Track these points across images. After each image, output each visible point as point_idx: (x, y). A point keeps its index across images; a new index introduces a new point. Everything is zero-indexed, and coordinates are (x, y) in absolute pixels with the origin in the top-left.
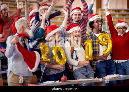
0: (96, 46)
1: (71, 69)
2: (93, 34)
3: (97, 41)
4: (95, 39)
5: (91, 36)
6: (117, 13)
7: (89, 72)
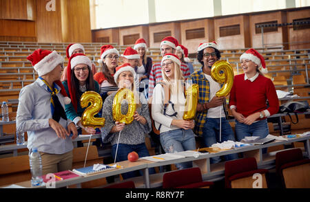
0: (204, 96)
1: (157, 129)
2: (202, 76)
3: (207, 87)
4: (205, 85)
5: (199, 77)
6: (233, 53)
7: (186, 136)
